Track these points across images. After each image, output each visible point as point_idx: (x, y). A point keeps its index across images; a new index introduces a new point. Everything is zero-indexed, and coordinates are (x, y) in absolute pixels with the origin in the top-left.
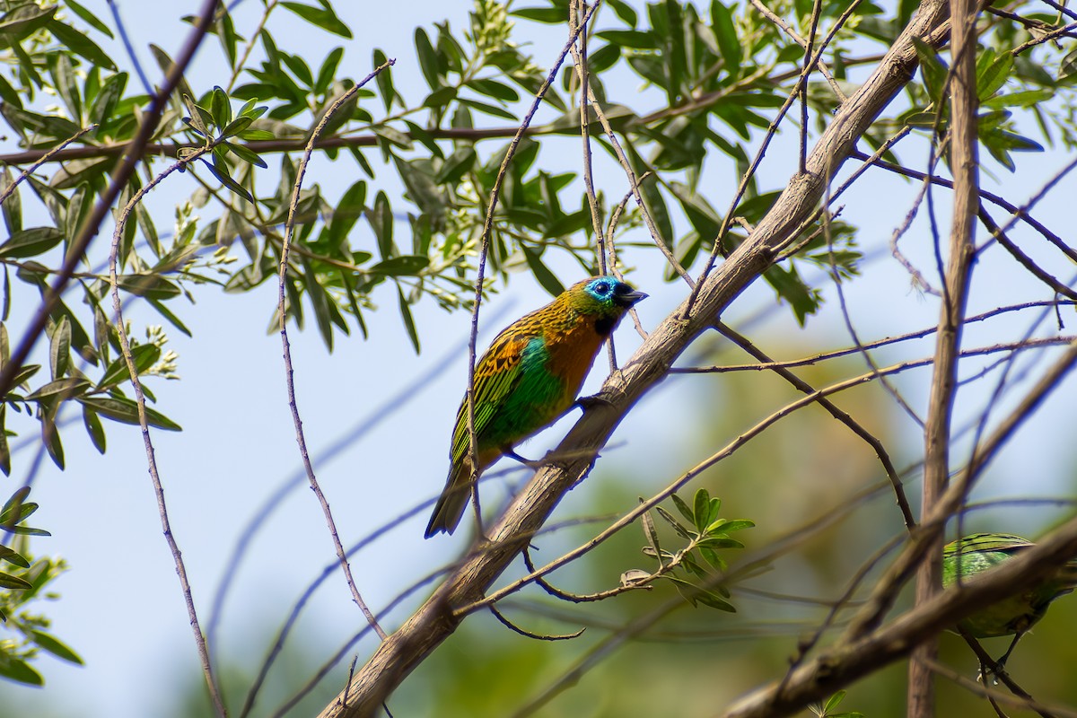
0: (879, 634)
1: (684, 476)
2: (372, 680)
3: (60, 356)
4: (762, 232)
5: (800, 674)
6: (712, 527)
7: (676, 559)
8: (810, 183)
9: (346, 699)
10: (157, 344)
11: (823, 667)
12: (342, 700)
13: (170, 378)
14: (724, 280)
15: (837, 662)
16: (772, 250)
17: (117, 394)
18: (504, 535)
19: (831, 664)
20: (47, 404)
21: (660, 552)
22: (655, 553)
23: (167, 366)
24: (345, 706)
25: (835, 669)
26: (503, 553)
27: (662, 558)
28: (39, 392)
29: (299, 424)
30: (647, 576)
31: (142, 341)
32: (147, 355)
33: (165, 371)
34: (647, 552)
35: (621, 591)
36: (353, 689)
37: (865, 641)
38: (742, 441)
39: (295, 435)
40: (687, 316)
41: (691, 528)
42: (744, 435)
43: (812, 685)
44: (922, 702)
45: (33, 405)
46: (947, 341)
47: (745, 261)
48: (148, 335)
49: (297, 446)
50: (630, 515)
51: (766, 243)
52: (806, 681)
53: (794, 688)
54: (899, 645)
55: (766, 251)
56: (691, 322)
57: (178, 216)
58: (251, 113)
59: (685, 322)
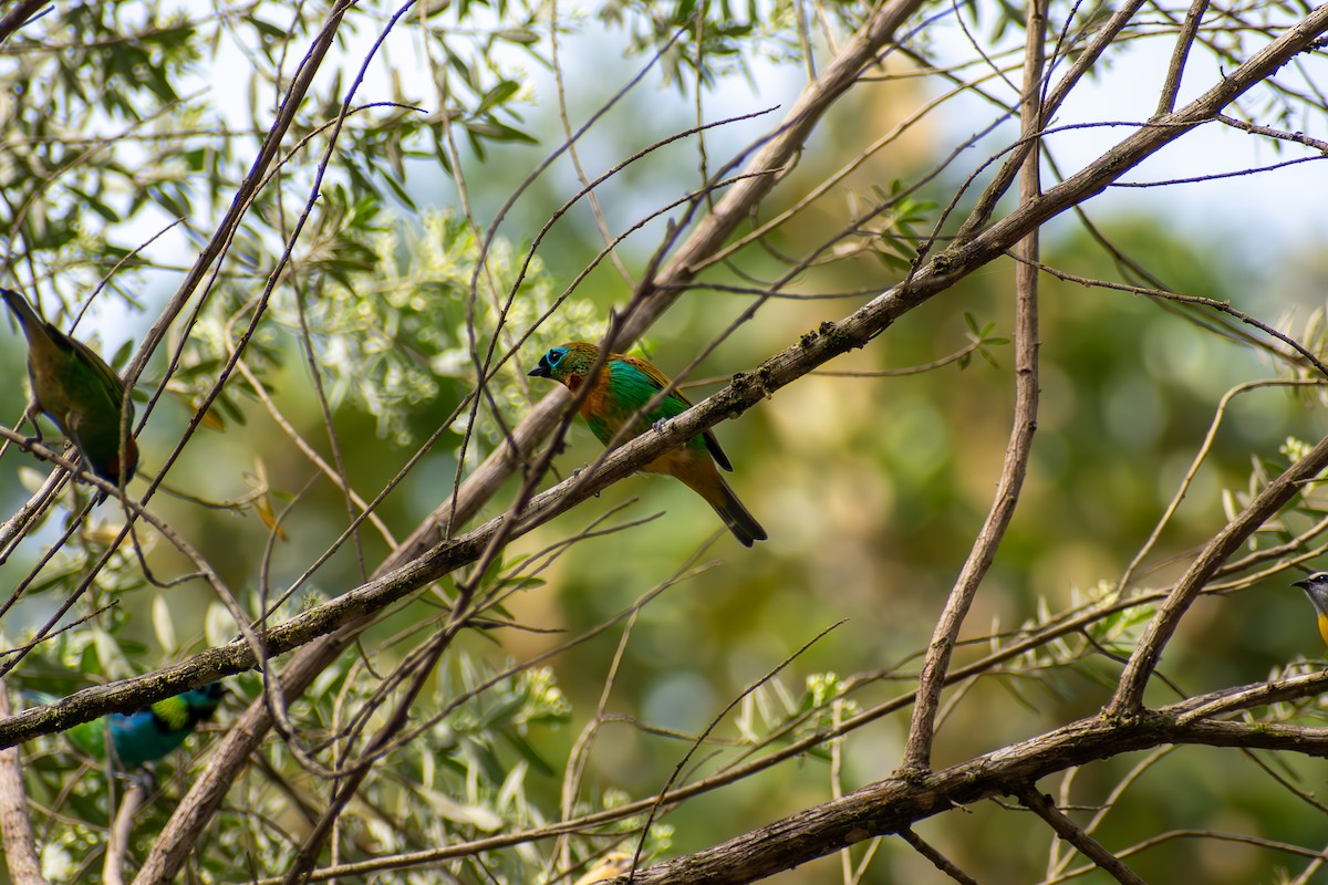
0: (979, 238)
5: (921, 273)
11: (938, 265)
15: (949, 260)
17: (491, 118)
19: (944, 262)
25: (947, 266)
26: (728, 222)
31: (508, 76)
37: (970, 244)
40: (867, 36)
48: (513, 72)
52: (925, 278)
53: (918, 283)
54: (996, 244)
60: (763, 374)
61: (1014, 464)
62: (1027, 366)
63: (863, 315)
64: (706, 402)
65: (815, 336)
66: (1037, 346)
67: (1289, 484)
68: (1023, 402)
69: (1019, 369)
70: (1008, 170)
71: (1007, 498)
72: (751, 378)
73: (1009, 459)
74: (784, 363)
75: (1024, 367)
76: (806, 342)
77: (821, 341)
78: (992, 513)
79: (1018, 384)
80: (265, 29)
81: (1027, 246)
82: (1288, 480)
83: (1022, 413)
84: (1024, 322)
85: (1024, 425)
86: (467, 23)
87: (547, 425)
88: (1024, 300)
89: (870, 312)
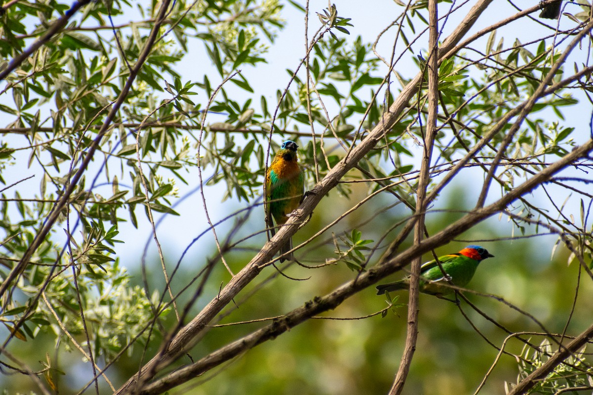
0: (391, 261)
1: (340, 217)
2: (228, 291)
3: (136, 188)
4: (373, 133)
5: (363, 276)
6: (359, 242)
7: (346, 254)
8: (391, 116)
9: (219, 298)
10: (172, 184)
11: (371, 273)
12: (217, 297)
13: (177, 197)
14: (359, 150)
15: (376, 271)
16: (377, 139)
17: (157, 202)
18: (277, 240)
19: (374, 272)
20: (132, 205)
21: (340, 252)
22: (338, 252)
23: (175, 192)
24: (218, 300)
25: (375, 274)
26: (277, 246)
27: (341, 254)
28: (128, 201)
29: (204, 200)
30: (335, 260)
31: (166, 183)
32: (167, 188)
33: (175, 194)
34: (335, 252)
35: (326, 265)
36: (221, 294)
37: (386, 264)
38: (361, 204)
39: (203, 204)
40: (345, 163)
41: (351, 243)
42: (361, 202)
43: (367, 280)
44: (415, 290)
45: (127, 206)
46: (425, 162)
47: (367, 143)
48: (169, 181)
49: (204, 208)
50: (321, 231)
51: (375, 137)
52: (365, 278)
53: (361, 280)
54: (398, 265)
55: (374, 140)
56: (347, 165)
57: (183, 141)
58: (189, 86)
59: (345, 165)
60: (287, 320)
61: (404, 366)
62: (413, 320)
63: (335, 294)
64: (260, 331)
65: (312, 303)
66: (418, 311)
67: (531, 381)
68: (410, 337)
69: (409, 321)
70: (406, 231)
71: (400, 381)
72: (281, 321)
73: (402, 363)
74: (297, 315)
75: (411, 321)
76: (308, 305)
77: (314, 305)
78: (393, 388)
79: (408, 328)
80: (55, 153)
81: (416, 264)
82: (530, 379)
83: (409, 342)
84: (412, 300)
85: (410, 348)
86: (146, 159)
87: (189, 337)
88: (413, 289)
89: (338, 293)
